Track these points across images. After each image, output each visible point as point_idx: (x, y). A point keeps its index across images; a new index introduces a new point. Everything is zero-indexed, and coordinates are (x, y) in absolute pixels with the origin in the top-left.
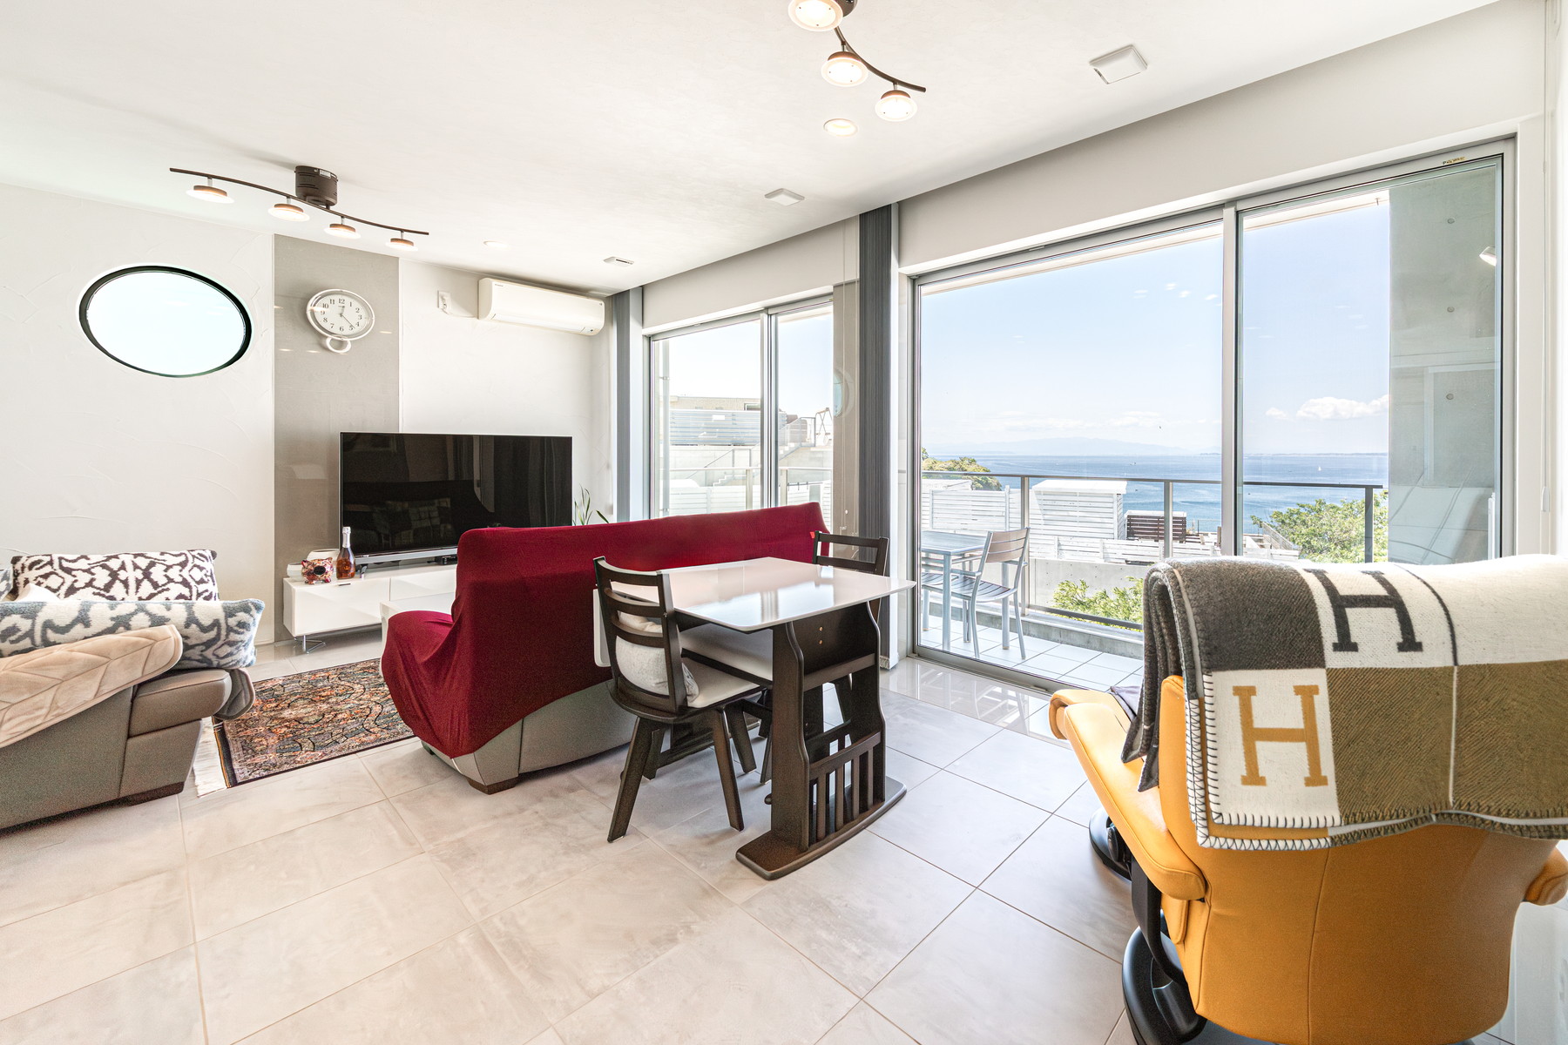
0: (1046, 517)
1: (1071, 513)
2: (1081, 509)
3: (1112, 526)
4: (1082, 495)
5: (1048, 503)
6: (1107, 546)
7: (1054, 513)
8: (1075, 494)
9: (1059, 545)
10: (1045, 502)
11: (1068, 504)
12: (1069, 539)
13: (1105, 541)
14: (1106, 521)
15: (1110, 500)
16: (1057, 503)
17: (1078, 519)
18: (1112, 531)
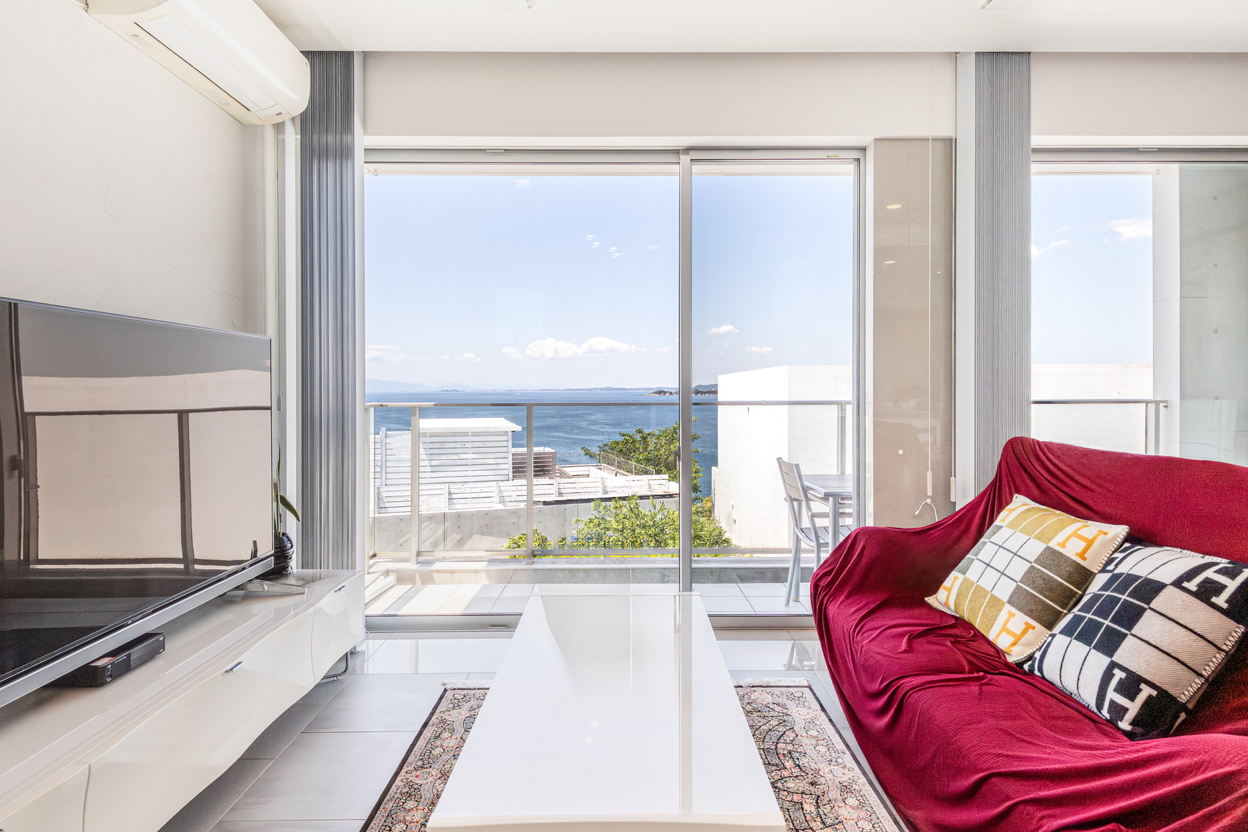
0: (434, 463)
1: (462, 456)
2: (474, 450)
3: (506, 466)
4: (474, 434)
5: (436, 446)
6: (503, 489)
7: (443, 457)
8: (466, 434)
9: (450, 493)
10: (432, 446)
11: (459, 445)
12: (460, 486)
13: (500, 483)
14: (501, 461)
15: (505, 438)
16: (446, 445)
17: (469, 462)
18: (506, 472)
